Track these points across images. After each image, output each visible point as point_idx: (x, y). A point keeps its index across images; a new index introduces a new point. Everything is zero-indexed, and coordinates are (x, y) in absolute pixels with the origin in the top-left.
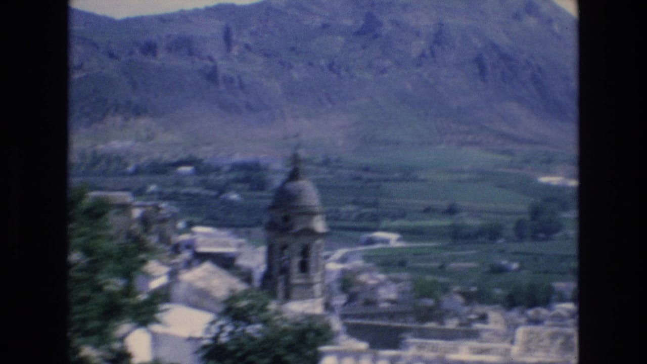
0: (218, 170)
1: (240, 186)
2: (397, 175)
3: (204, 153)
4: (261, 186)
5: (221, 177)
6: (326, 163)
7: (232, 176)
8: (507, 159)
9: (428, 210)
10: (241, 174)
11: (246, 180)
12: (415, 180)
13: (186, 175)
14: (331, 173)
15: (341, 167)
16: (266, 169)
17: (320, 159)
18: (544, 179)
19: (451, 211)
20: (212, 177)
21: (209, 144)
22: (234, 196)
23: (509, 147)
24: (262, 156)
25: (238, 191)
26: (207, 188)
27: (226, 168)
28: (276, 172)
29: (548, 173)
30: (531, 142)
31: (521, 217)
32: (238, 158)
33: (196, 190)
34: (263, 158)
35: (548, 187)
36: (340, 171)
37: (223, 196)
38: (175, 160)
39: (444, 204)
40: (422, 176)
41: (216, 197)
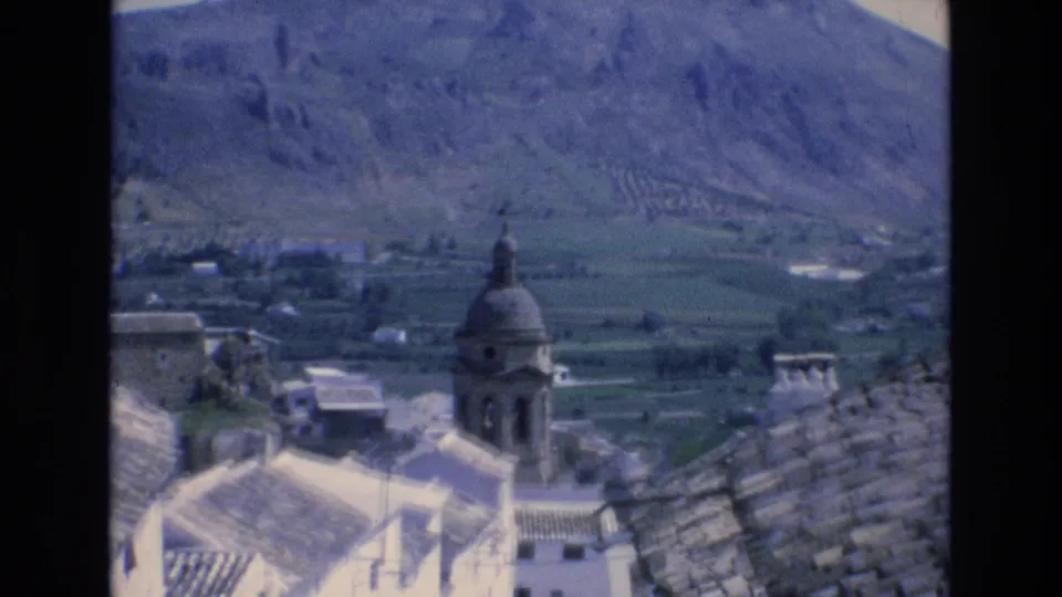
0: (257, 267)
1: (296, 292)
2: (551, 267)
3: (232, 239)
4: (330, 290)
5: (266, 278)
6: (433, 248)
7: (281, 276)
8: (730, 235)
9: (608, 324)
10: (297, 274)
11: (305, 282)
12: (583, 272)
13: (206, 276)
14: (442, 266)
15: (454, 257)
16: (338, 261)
17: (421, 242)
18: (796, 270)
19: (648, 325)
20: (249, 278)
21: (238, 224)
22: (288, 309)
23: (735, 214)
24: (328, 241)
25: (293, 302)
26: (242, 297)
27: (269, 263)
28: (352, 267)
29: (804, 257)
30: (767, 208)
31: (765, 333)
32: (287, 246)
33: (223, 301)
34: (329, 245)
35: (804, 278)
36: (454, 262)
37: (269, 309)
38: (188, 251)
39: (636, 313)
40: (592, 268)
41: (260, 311)
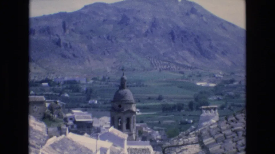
0: (58, 84)
1: (69, 90)
2: (135, 84)
3: (52, 77)
4: (78, 90)
5: (61, 87)
6: (104, 79)
7: (65, 87)
8: (182, 75)
9: (149, 99)
10: (69, 86)
11: (71, 88)
12: (143, 86)
13: (46, 86)
14: (106, 84)
15: (110, 81)
16: (79, 83)
17: (101, 78)
18: (198, 84)
19: (160, 99)
20: (56, 87)
21: (54, 73)
22: (67, 95)
23: (182, 70)
25: (68, 93)
26: (55, 92)
27: (62, 83)
28: (83, 84)
29: (201, 81)
30: (191, 68)
31: (190, 100)
32: (66, 79)
33: (50, 93)
34: (77, 78)
35: (201, 87)
36: (109, 83)
37: (62, 95)
38: (40, 80)
39: (157, 96)
40: (145, 84)
41: (59, 96)
